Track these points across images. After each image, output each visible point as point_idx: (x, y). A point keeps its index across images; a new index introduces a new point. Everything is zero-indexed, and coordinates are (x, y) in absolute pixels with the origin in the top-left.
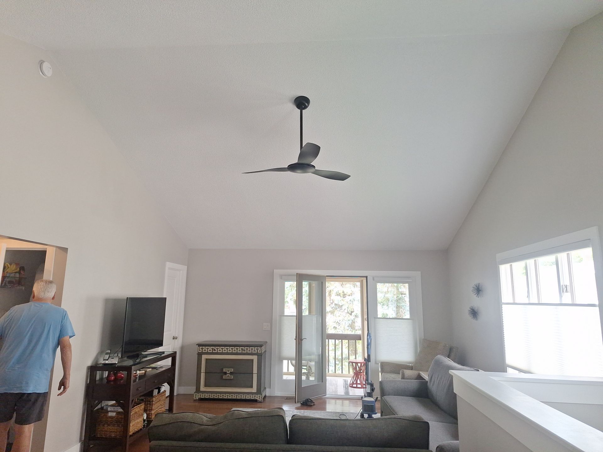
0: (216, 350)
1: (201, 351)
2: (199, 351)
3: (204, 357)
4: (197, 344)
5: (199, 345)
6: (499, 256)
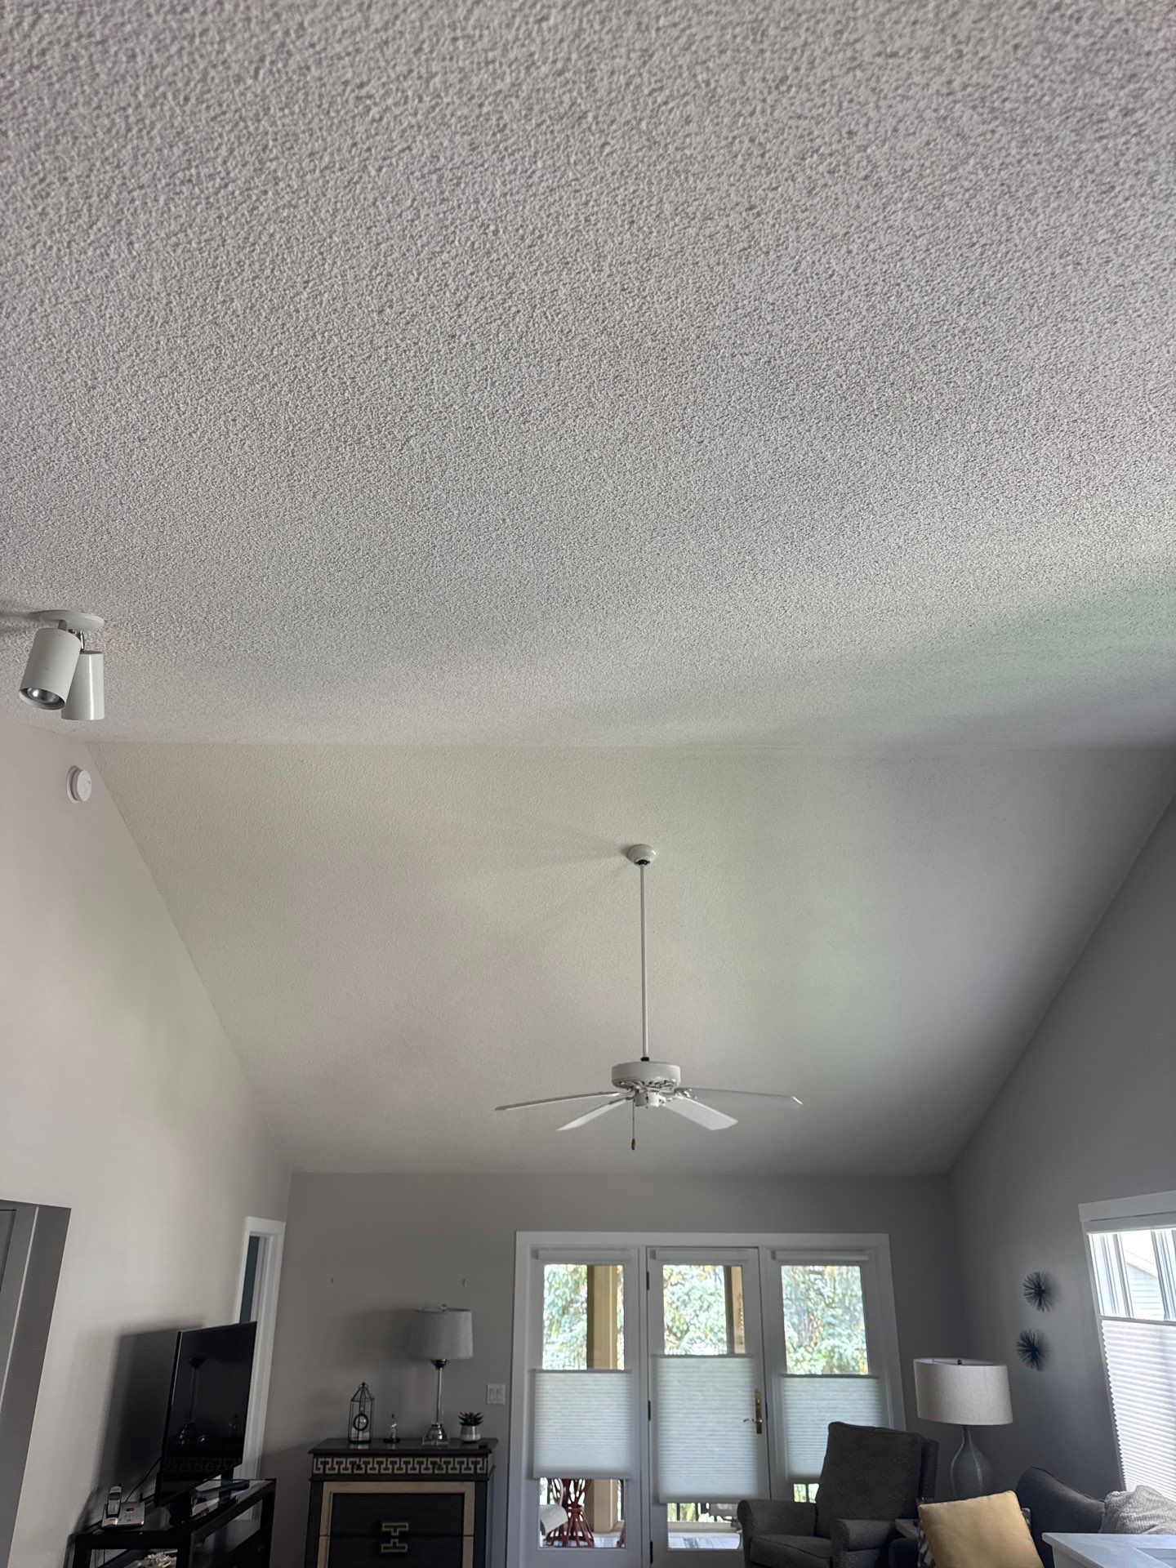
0: (363, 1466)
1: (321, 1471)
2: (315, 1472)
3: (330, 1488)
4: (311, 1448)
5: (317, 1453)
6: (1086, 1211)
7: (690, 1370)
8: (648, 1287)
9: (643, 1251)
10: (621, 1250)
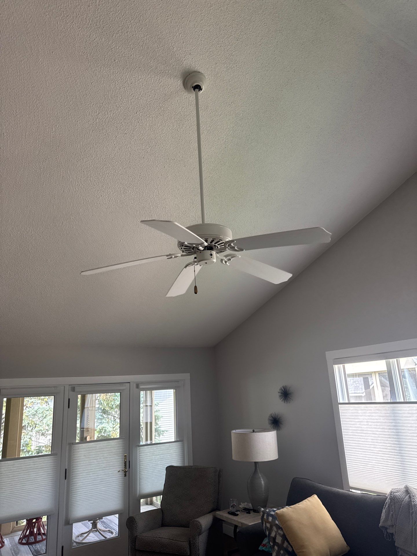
6: (330, 355)
7: (91, 449)
8: (69, 407)
9: (67, 388)
10: (54, 387)
